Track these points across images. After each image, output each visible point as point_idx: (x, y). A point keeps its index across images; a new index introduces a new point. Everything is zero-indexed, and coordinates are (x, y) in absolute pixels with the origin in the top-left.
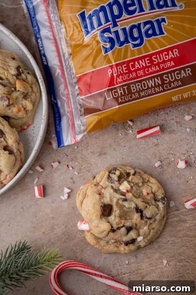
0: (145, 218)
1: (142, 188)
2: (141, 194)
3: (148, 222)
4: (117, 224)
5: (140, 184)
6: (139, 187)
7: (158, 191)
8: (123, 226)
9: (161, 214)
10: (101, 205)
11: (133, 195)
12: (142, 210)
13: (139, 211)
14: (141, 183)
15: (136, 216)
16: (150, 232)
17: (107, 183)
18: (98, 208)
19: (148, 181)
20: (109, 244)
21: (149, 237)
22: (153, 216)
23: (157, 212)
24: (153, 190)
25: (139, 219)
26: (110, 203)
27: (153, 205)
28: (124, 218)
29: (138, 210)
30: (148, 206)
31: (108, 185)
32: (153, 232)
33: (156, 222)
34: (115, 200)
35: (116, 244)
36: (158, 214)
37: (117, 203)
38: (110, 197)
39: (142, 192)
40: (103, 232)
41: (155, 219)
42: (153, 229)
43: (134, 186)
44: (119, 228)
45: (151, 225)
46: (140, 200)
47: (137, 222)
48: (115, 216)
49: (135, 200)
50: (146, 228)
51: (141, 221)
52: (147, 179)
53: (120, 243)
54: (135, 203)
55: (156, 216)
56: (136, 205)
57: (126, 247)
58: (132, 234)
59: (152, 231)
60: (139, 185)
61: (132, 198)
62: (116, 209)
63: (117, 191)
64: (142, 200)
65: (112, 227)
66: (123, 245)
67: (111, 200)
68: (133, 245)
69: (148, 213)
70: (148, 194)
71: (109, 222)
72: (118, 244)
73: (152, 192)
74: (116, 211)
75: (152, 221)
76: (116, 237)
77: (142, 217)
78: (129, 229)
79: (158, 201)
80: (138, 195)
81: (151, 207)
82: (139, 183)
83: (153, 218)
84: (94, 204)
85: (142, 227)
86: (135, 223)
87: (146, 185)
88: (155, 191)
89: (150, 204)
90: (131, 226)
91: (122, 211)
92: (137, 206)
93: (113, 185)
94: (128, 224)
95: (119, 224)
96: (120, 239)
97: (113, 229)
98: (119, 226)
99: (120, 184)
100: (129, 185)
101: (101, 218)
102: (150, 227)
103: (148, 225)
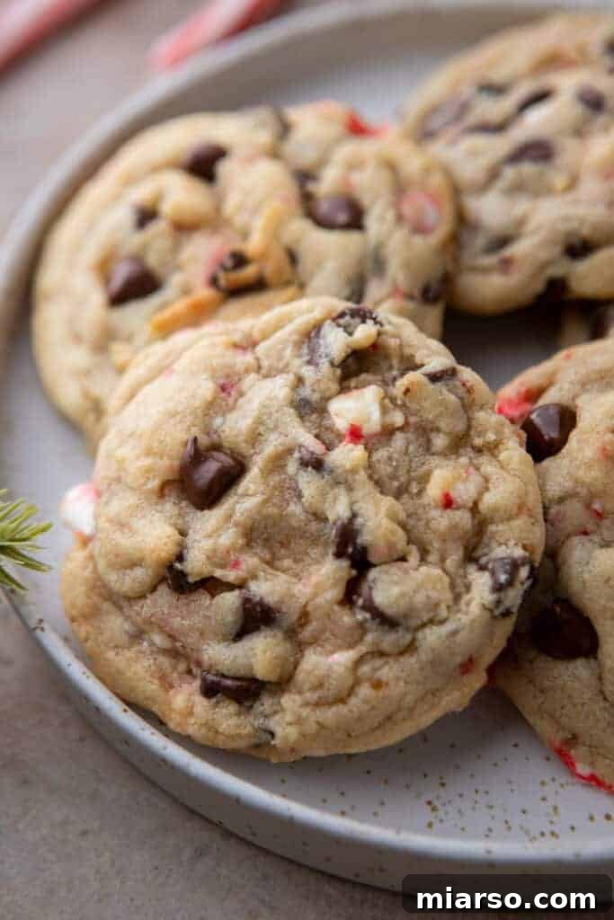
0: (360, 602)
1: (434, 461)
2: (414, 489)
3: (369, 638)
4: (216, 559)
5: (440, 441)
6: (427, 448)
7: (510, 518)
8: (241, 585)
9: (455, 633)
10: (195, 431)
11: (370, 466)
12: (373, 558)
13: (350, 550)
14: (448, 434)
15: (326, 573)
16: (351, 691)
17: (288, 352)
18: (177, 437)
19: (492, 449)
20: (135, 648)
21: (330, 715)
22: (406, 616)
23: (444, 612)
24: (489, 500)
25: (334, 593)
26: (244, 448)
27: (444, 570)
28: (268, 557)
30: (414, 558)
31: (287, 365)
32: (366, 702)
33: (411, 661)
34: (271, 445)
35: (165, 662)
36: (442, 622)
37: (276, 464)
38: (259, 422)
39: (425, 479)
40: (133, 564)
41: (414, 640)
42: (377, 685)
43: (401, 429)
44: (211, 585)
45: (378, 662)
46: (387, 502)
47: (318, 607)
48: (229, 517)
49: (365, 489)
50: (342, 659)
51: (336, 608)
52: (491, 437)
53: (189, 672)
54: (352, 504)
55: (424, 625)
56: (354, 516)
57: (201, 704)
58: (260, 653)
59: (365, 691)
60: (429, 441)
61: (354, 471)
62: (254, 489)
63: (309, 408)
64: (402, 516)
65: (180, 558)
66: (197, 683)
67: (255, 438)
68: (239, 714)
69: (387, 588)
70: (448, 503)
71: (183, 533)
72: (175, 668)
73: (474, 508)
74: (246, 495)
75: (389, 640)
76: (177, 622)
77: (352, 592)
78: (256, 617)
79: (482, 568)
80: (396, 484)
81: (423, 569)
82: (438, 430)
83: (408, 629)
84: (173, 415)
85: (329, 647)
86: (303, 601)
87: (464, 460)
88: (495, 509)
89: (432, 558)
90: (271, 600)
91: (272, 510)
93: (308, 372)
94: (266, 588)
95: (223, 566)
96: (191, 640)
98: (218, 573)
99: (344, 388)
100: (384, 411)
101: (162, 492)
102: (365, 669)
103: (363, 648)
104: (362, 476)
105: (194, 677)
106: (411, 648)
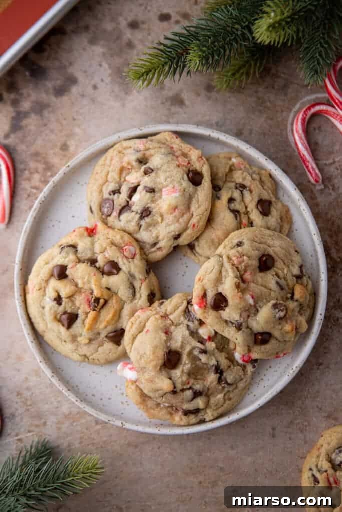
0: (223, 383)
3: (226, 390)
4: (183, 384)
8: (190, 388)
10: (165, 350)
11: (216, 346)
12: (223, 370)
13: (219, 372)
15: (212, 378)
16: (224, 403)
17: (182, 319)
18: (161, 353)
21: (220, 410)
22: (235, 381)
23: (243, 377)
25: (215, 382)
26: (179, 350)
27: (239, 366)
28: (194, 377)
29: (218, 370)
30: (232, 367)
31: (182, 322)
33: (237, 391)
34: (188, 349)
35: (169, 409)
36: (243, 380)
37: (190, 353)
38: (182, 343)
40: (158, 391)
41: (237, 386)
42: (230, 399)
44: (183, 390)
45: (228, 394)
46: (223, 354)
47: (211, 387)
48: (183, 371)
49: (217, 354)
50: (220, 396)
51: (217, 386)
53: (176, 409)
54: (216, 359)
55: (239, 382)
57: (184, 418)
58: (200, 403)
59: (228, 402)
61: (214, 350)
62: (187, 362)
63: (194, 334)
64: (227, 356)
65: (175, 388)
66: (180, 413)
67: (182, 347)
68: (195, 417)
69: (230, 377)
71: (170, 379)
72: (173, 410)
74: (185, 364)
75: (231, 389)
76: (173, 401)
77: (220, 380)
78: (197, 395)
80: (222, 348)
81: (235, 368)
83: (235, 385)
84: (156, 347)
85: (216, 395)
86: (207, 386)
90: (201, 390)
91: (194, 366)
92: (219, 363)
93: (190, 324)
94: (198, 387)
95: (184, 385)
96: (178, 404)
97: (175, 390)
98: (185, 387)
99: (201, 325)
101: (160, 370)
102: (226, 397)
103: (225, 392)
104: (216, 351)
105: (178, 411)
106: (236, 388)
